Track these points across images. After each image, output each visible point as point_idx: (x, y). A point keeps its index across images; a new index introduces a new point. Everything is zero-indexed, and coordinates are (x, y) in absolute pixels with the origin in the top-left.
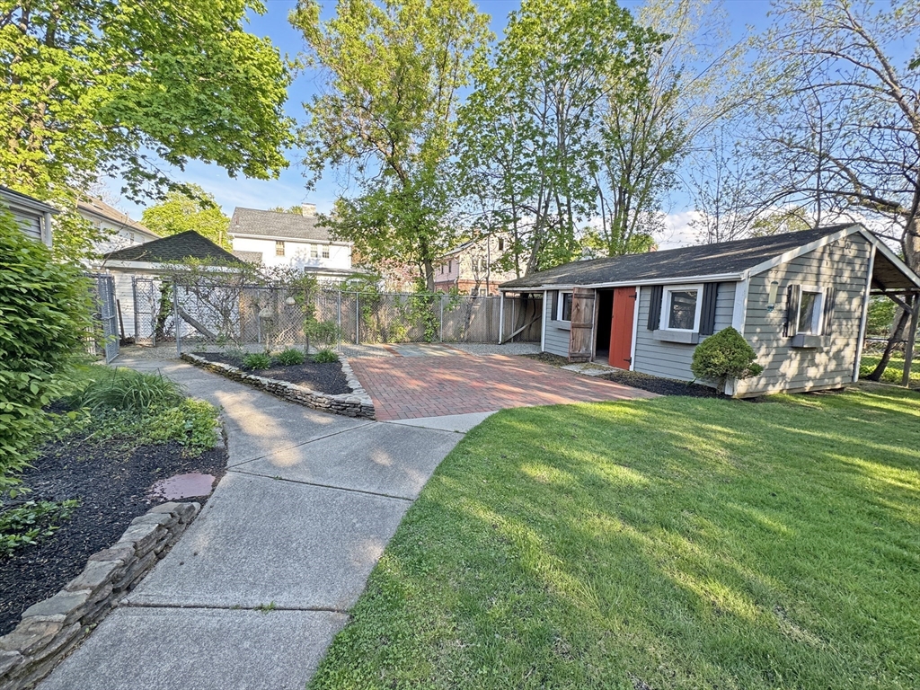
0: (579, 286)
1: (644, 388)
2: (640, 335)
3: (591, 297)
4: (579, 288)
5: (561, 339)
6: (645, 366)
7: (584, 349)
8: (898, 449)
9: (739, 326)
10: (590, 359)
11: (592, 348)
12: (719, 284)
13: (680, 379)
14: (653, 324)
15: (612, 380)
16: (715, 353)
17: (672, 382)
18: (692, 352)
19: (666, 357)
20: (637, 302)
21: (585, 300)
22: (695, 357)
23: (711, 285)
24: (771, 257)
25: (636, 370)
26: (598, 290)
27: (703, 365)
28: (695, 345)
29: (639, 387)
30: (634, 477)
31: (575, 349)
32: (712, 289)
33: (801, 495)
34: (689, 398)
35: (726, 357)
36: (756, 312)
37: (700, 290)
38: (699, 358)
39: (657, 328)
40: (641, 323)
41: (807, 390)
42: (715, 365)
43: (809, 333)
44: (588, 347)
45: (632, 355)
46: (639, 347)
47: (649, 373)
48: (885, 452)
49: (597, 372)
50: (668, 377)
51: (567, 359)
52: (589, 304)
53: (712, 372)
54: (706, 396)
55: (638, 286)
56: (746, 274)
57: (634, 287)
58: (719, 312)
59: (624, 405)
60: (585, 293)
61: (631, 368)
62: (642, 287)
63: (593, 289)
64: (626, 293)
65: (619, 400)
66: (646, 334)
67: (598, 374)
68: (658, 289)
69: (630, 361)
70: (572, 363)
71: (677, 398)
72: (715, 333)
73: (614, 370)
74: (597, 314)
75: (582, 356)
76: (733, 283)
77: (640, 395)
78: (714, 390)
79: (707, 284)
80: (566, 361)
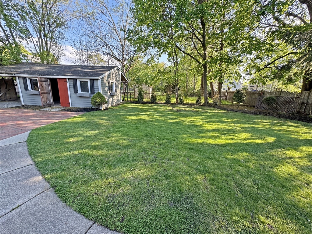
0: (41, 76)
1: (79, 112)
2: (72, 95)
3: (47, 81)
4: (41, 78)
5: (34, 99)
6: (76, 105)
7: (49, 102)
8: (131, 113)
9: (101, 91)
10: (52, 105)
11: (52, 101)
12: (94, 80)
13: (87, 107)
14: (76, 91)
15: (66, 111)
16: (97, 99)
17: (86, 108)
18: (90, 99)
19: (82, 101)
20: (68, 84)
21: (44, 82)
22: (92, 101)
23: (91, 80)
24: (104, 73)
25: (73, 106)
26: (49, 79)
27: (94, 102)
28: (90, 97)
29: (77, 112)
30: (96, 132)
31: (45, 102)
32: (92, 81)
33: (123, 124)
34: (93, 112)
35: (100, 100)
36: (103, 87)
37: (89, 81)
38: (93, 101)
39: (77, 92)
40: (71, 91)
41: (114, 105)
42: (98, 102)
43: (113, 92)
44: (50, 101)
45: (70, 102)
46: (72, 99)
47: (78, 107)
48: (130, 114)
49: (58, 110)
50: (84, 107)
51: (42, 106)
52: (47, 84)
53: (97, 104)
54: (97, 110)
55: (67, 78)
56: (100, 78)
57: (66, 79)
58: (95, 87)
59: (78, 117)
60: (44, 79)
61: (71, 106)
62: (69, 79)
63: (47, 78)
64: (63, 81)
65: (75, 116)
66: (74, 95)
67: (59, 110)
68: (75, 80)
69: (70, 104)
70: (45, 108)
71: (90, 112)
72: (95, 93)
73: (64, 108)
74: (51, 88)
75: (48, 104)
76: (97, 80)
77: (79, 114)
78: (97, 109)
79: (90, 80)
80: (41, 107)
